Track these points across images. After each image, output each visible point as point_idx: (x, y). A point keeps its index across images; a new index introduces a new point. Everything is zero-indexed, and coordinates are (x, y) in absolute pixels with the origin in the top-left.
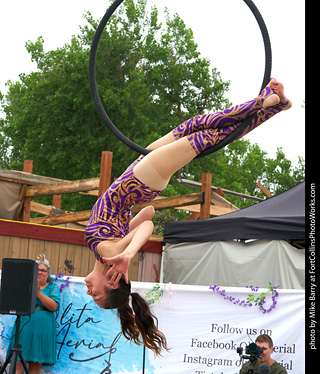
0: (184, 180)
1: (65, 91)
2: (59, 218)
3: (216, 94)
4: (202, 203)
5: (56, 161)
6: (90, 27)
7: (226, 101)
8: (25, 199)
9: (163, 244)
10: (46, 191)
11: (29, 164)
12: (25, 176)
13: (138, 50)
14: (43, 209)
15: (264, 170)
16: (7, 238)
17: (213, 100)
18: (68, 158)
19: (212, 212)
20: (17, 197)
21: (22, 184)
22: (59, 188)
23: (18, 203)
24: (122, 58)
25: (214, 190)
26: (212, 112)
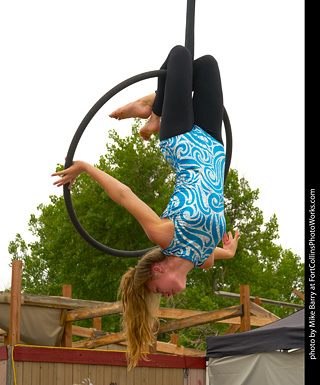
0: (221, 292)
1: (96, 211)
2: (101, 340)
3: (245, 203)
4: (242, 316)
5: (92, 281)
6: (117, 146)
7: (256, 209)
8: (66, 324)
9: (206, 359)
10: (86, 314)
11: (67, 288)
12: (64, 300)
13: (166, 165)
14: (84, 332)
15: (299, 275)
16: (51, 365)
17: (244, 209)
18: (104, 277)
19: (253, 323)
20: (58, 322)
21: (62, 309)
22: (99, 310)
23: (59, 328)
24: (151, 175)
25: (252, 300)
26: (243, 221)
